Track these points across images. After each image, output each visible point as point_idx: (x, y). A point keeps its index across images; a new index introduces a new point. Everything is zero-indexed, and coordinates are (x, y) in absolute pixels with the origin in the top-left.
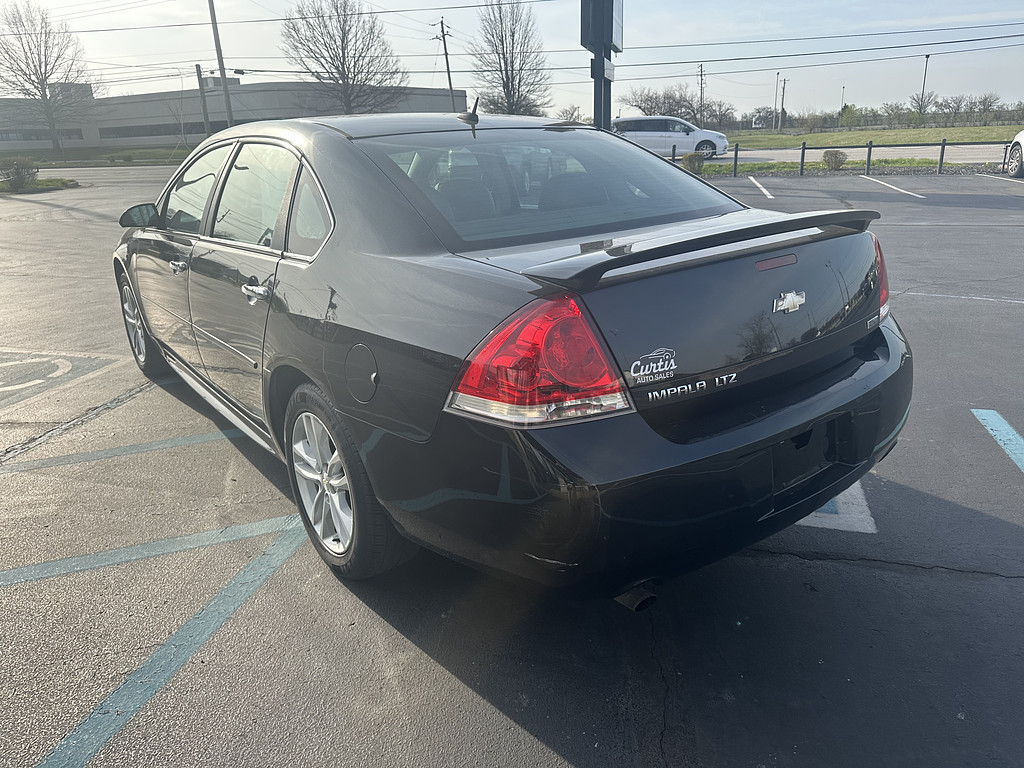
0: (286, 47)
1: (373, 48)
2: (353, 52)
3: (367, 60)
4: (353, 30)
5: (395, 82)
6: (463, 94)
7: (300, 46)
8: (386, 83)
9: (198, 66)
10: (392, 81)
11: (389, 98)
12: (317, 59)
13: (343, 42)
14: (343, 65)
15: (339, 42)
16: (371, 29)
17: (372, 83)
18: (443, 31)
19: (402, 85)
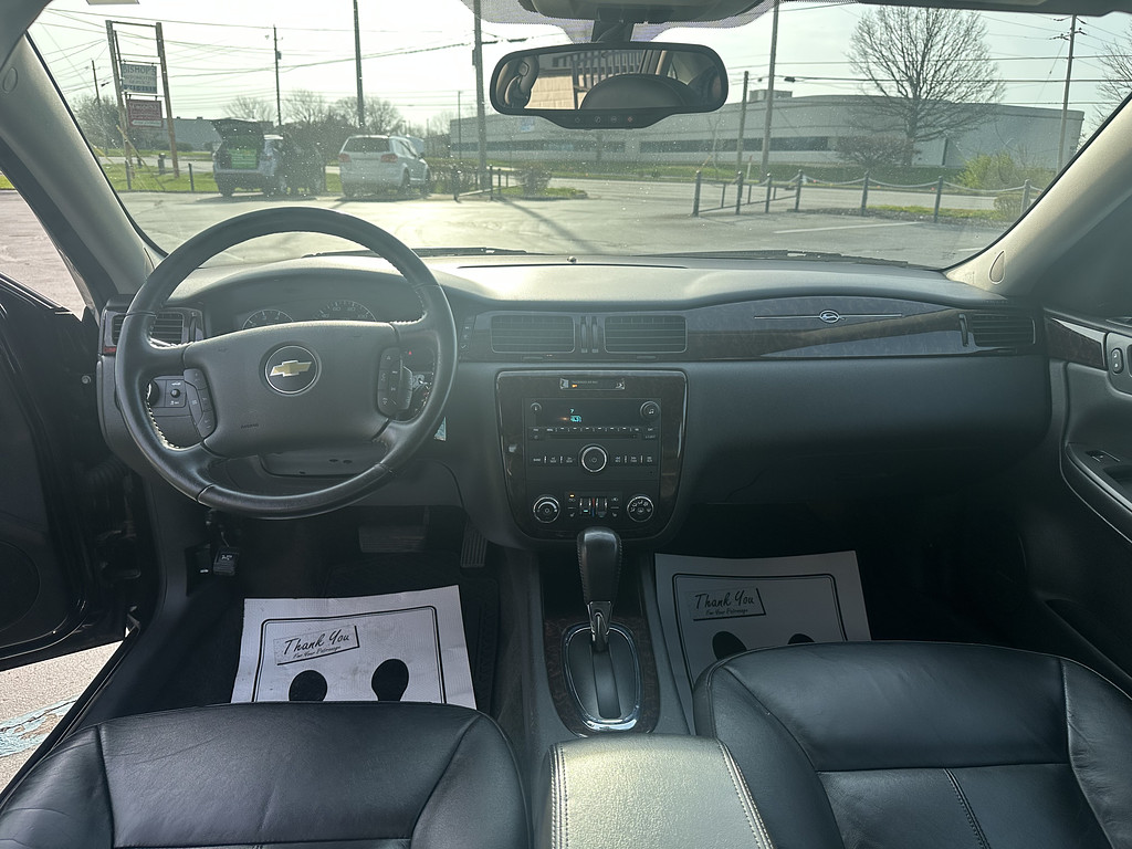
0: (853, 52)
1: (964, 53)
2: (936, 58)
3: (952, 69)
4: (943, 33)
5: (984, 97)
6: (1080, 116)
7: (870, 51)
8: (971, 99)
9: (747, 73)
10: (980, 96)
11: (969, 118)
12: (888, 68)
13: (926, 46)
14: (919, 74)
15: (921, 47)
16: (968, 32)
17: (952, 98)
18: (1073, 28)
19: (993, 101)
